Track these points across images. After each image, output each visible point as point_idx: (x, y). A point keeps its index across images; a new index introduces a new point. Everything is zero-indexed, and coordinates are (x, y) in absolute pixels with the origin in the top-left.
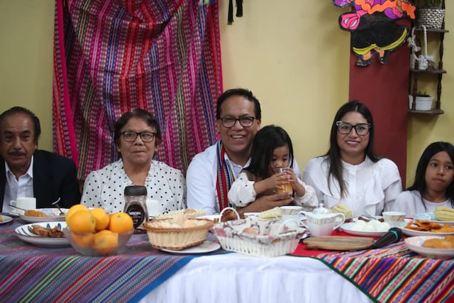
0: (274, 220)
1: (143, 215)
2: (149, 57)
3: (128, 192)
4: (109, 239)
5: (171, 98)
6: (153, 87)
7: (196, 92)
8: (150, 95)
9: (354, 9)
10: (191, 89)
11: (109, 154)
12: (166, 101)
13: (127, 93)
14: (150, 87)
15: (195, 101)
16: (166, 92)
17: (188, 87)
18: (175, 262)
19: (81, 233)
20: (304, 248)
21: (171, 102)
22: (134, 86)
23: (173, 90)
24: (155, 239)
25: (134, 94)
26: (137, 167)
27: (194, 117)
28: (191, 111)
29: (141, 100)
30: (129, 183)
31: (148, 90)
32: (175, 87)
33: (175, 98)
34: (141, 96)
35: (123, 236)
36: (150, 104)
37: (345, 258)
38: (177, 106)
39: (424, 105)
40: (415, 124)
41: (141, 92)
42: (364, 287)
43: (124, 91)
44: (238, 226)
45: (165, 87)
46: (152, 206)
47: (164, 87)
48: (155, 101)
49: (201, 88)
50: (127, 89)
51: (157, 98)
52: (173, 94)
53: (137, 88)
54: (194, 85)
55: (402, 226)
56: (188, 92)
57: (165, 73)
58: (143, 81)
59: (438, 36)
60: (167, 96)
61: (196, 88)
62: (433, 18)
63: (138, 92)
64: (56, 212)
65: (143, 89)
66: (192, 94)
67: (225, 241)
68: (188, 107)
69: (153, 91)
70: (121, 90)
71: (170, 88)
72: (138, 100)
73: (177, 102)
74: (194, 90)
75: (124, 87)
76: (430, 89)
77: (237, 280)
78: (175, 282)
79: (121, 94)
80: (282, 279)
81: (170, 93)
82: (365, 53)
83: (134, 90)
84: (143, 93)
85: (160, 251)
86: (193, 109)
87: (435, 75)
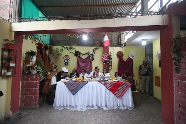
0: (96, 79)
1: (84, 78)
2: (86, 64)
3: (83, 76)
4: (80, 81)
9: (103, 60)
10: (89, 67)
11: (81, 72)
18: (86, 83)
19: (78, 80)
20: (99, 81)
24: (85, 81)
26: (84, 74)
30: (83, 75)
35: (82, 80)
37: (102, 82)
39: (110, 68)
40: (109, 70)
42: (104, 85)
44: (93, 79)
46: (85, 77)
55: (108, 79)
57: (87, 65)
58: (85, 66)
59: (111, 62)
62: (111, 60)
64: (76, 78)
67: (91, 81)
76: (111, 67)
77: (92, 85)
78: (86, 85)
80: (96, 85)
82: (105, 64)
85: (85, 82)
87: (111, 66)
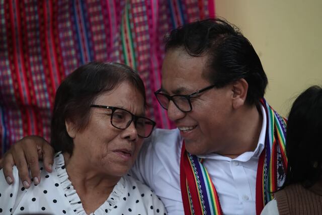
5: (109, 36)
6: (72, 14)
7: (160, 23)
8: (66, 30)
10: (150, 17)
12: (99, 42)
13: (23, 28)
14: (67, 15)
15: (157, 40)
16: (100, 23)
17: (143, 14)
21: (109, 45)
22: (34, 13)
23: (113, 20)
25: (35, 30)
27: (156, 73)
28: (149, 61)
29: (50, 42)
31: (64, 21)
32: (118, 14)
33: (117, 35)
34: (49, 33)
36: (68, 48)
38: (122, 52)
41: (49, 25)
43: (16, 24)
45: (98, 13)
47: (95, 14)
48: (77, 42)
49: (170, 15)
50: (21, 19)
51: (83, 35)
52: (114, 29)
53: (42, 16)
54: (155, 10)
56: (143, 23)
60: (101, 32)
61: (160, 14)
63: (43, 24)
65: (54, 19)
66: (151, 26)
68: (144, 52)
69: (73, 23)
70: (9, 21)
71: (107, 16)
72: (44, 40)
73: (121, 43)
74: (155, 19)
75: (15, 15)
79: (10, 29)
81: (108, 26)
83: (35, 21)
84: (54, 27)
86: (154, 58)
